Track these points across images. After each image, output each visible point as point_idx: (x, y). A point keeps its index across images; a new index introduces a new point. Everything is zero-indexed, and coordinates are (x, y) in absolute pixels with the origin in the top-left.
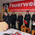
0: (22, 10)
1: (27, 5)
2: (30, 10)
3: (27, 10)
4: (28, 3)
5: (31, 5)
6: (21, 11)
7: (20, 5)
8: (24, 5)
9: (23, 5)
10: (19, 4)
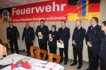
0: (34, 19)
1: (42, 11)
2: (48, 19)
3: (41, 19)
4: (44, 7)
5: (48, 10)
6: (32, 21)
7: (31, 11)
8: (38, 11)
9: (35, 10)
10: (28, 10)
